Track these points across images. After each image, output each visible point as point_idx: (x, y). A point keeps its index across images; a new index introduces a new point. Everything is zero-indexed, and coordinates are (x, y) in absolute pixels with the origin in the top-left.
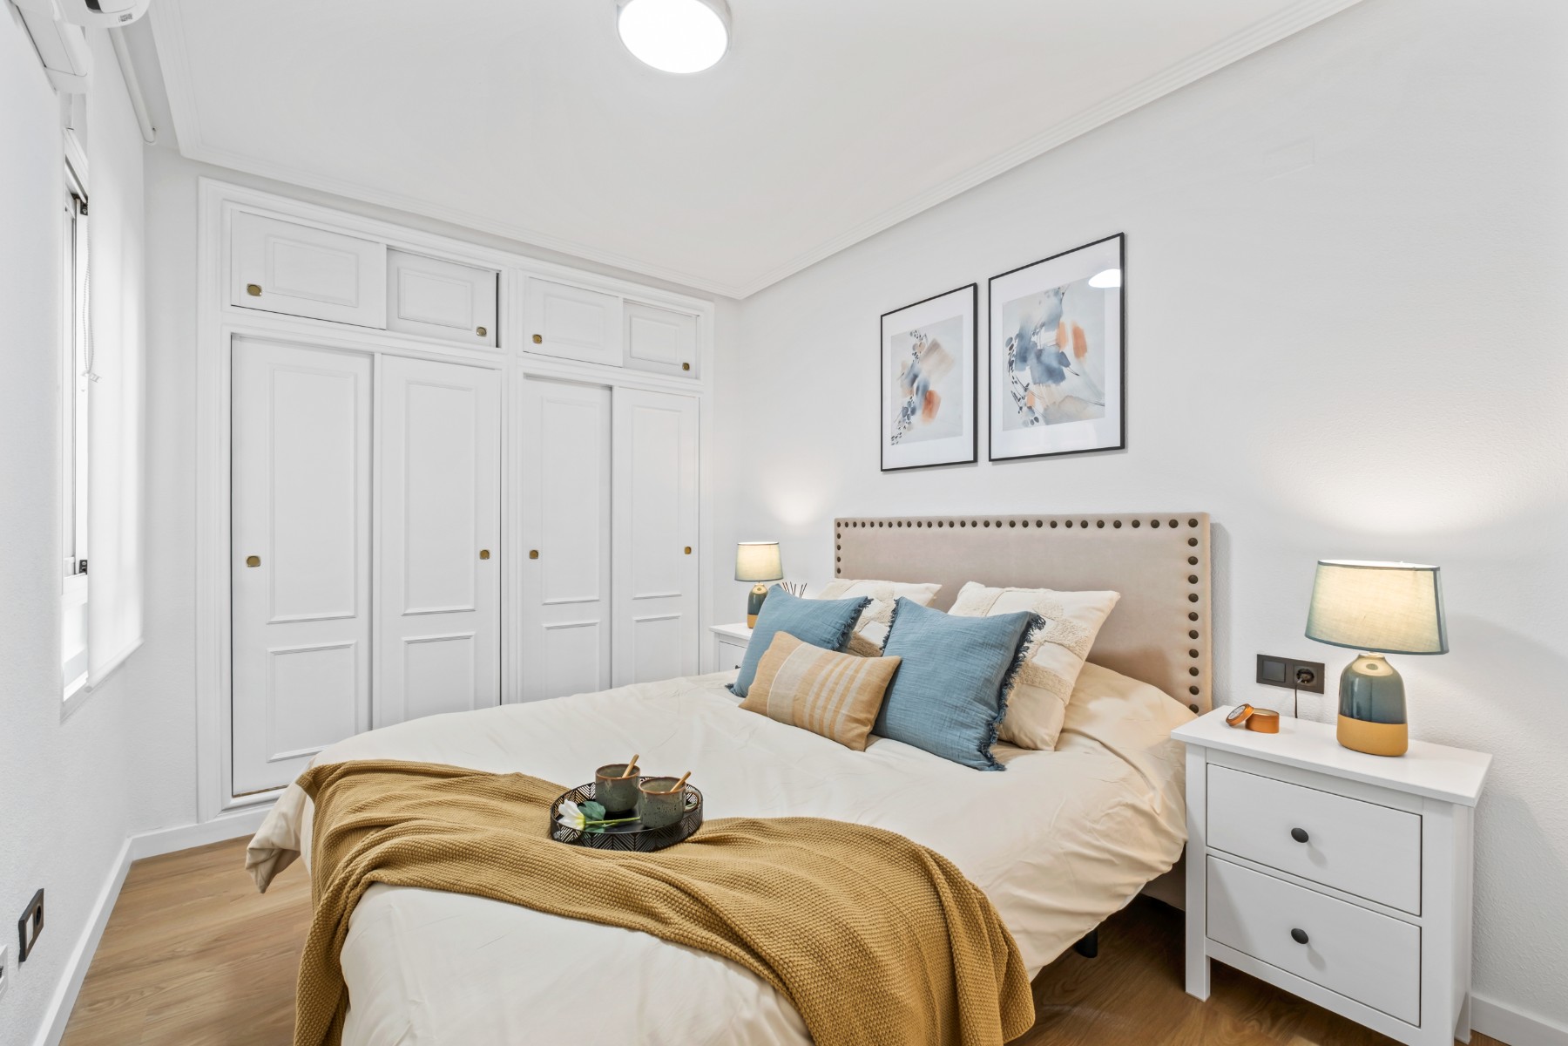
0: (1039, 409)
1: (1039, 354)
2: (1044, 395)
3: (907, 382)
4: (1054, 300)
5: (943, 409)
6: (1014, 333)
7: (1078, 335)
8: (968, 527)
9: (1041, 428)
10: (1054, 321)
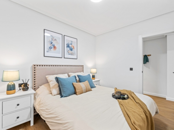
0: (70, 53)
1: (70, 47)
2: (70, 52)
3: (50, 43)
4: (71, 42)
5: (57, 49)
6: (67, 43)
7: (74, 47)
8: (62, 66)
9: (70, 55)
10: (71, 44)
